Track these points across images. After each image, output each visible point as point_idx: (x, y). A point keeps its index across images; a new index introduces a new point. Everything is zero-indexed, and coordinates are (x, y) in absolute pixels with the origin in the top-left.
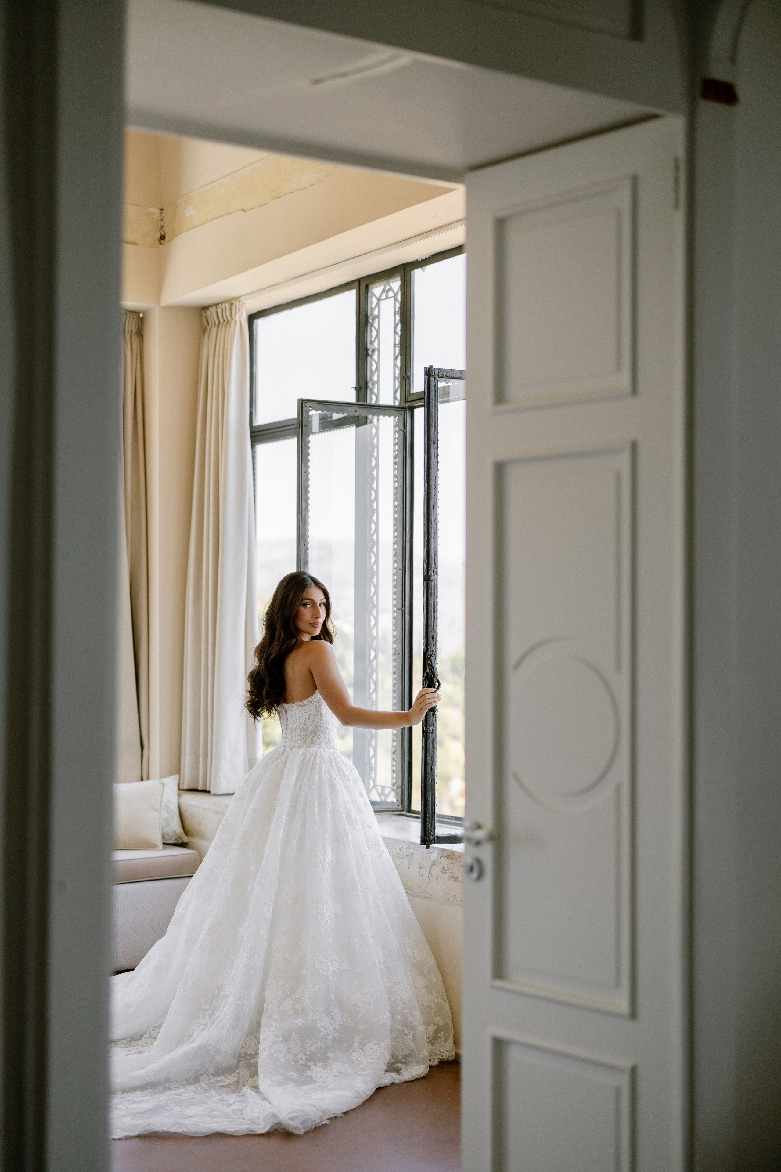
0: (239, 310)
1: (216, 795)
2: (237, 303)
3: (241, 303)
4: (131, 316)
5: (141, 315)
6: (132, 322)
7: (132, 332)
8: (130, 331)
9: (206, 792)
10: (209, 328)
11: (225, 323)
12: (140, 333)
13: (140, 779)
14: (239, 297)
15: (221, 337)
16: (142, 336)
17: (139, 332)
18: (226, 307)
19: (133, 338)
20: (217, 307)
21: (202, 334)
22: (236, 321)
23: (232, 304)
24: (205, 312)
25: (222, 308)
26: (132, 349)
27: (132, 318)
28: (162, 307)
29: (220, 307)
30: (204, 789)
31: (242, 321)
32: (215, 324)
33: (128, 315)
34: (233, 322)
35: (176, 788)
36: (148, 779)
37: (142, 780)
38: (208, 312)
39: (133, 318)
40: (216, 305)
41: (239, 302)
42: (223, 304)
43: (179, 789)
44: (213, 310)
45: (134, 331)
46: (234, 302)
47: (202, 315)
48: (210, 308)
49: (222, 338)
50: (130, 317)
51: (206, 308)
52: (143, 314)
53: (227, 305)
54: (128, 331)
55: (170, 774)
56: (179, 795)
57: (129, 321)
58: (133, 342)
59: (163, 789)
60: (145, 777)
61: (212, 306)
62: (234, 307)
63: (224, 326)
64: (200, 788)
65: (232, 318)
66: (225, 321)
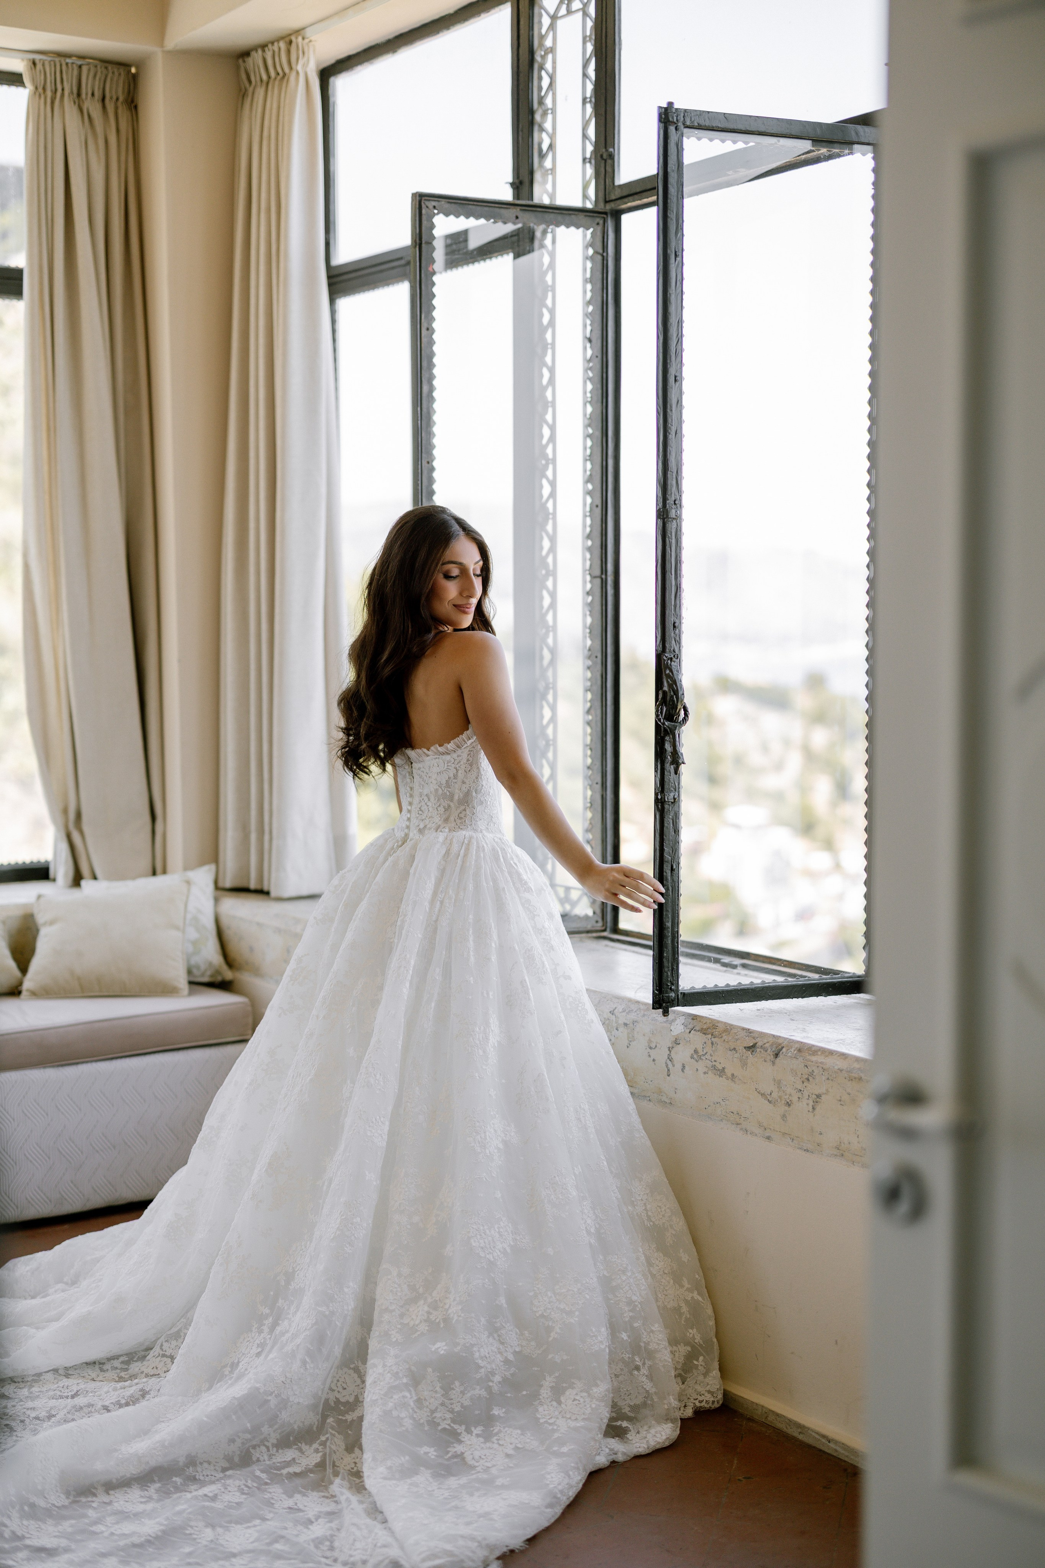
0: (304, 53)
1: (280, 899)
2: (300, 39)
3: (306, 41)
4: (116, 70)
5: (133, 70)
6: (117, 81)
7: (117, 99)
8: (114, 98)
9: (262, 892)
10: (251, 90)
11: (279, 78)
12: (132, 101)
13: (150, 870)
14: (304, 29)
15: (272, 105)
16: (136, 107)
17: (130, 100)
18: (280, 49)
19: (120, 111)
20: (264, 51)
21: (241, 99)
22: (298, 73)
23: (291, 42)
24: (244, 61)
25: (274, 51)
26: (118, 130)
27: (116, 74)
28: (169, 52)
29: (269, 50)
30: (258, 887)
31: (309, 74)
32: (261, 80)
33: (110, 68)
34: (293, 74)
35: (211, 887)
36: (164, 872)
37: (154, 873)
38: (250, 61)
39: (120, 74)
40: (263, 47)
41: (303, 39)
42: (276, 44)
43: (217, 887)
44: (257, 56)
45: (121, 99)
46: (293, 38)
47: (238, 67)
48: (253, 54)
49: (275, 106)
50: (113, 73)
51: (245, 54)
52: (137, 68)
53: (282, 45)
54: (111, 98)
55: (202, 863)
56: (217, 900)
57: (112, 80)
58: (120, 120)
59: (189, 890)
60: (159, 868)
61: (255, 48)
62: (294, 45)
63: (277, 83)
64: (253, 885)
65: (291, 68)
66: (278, 74)
